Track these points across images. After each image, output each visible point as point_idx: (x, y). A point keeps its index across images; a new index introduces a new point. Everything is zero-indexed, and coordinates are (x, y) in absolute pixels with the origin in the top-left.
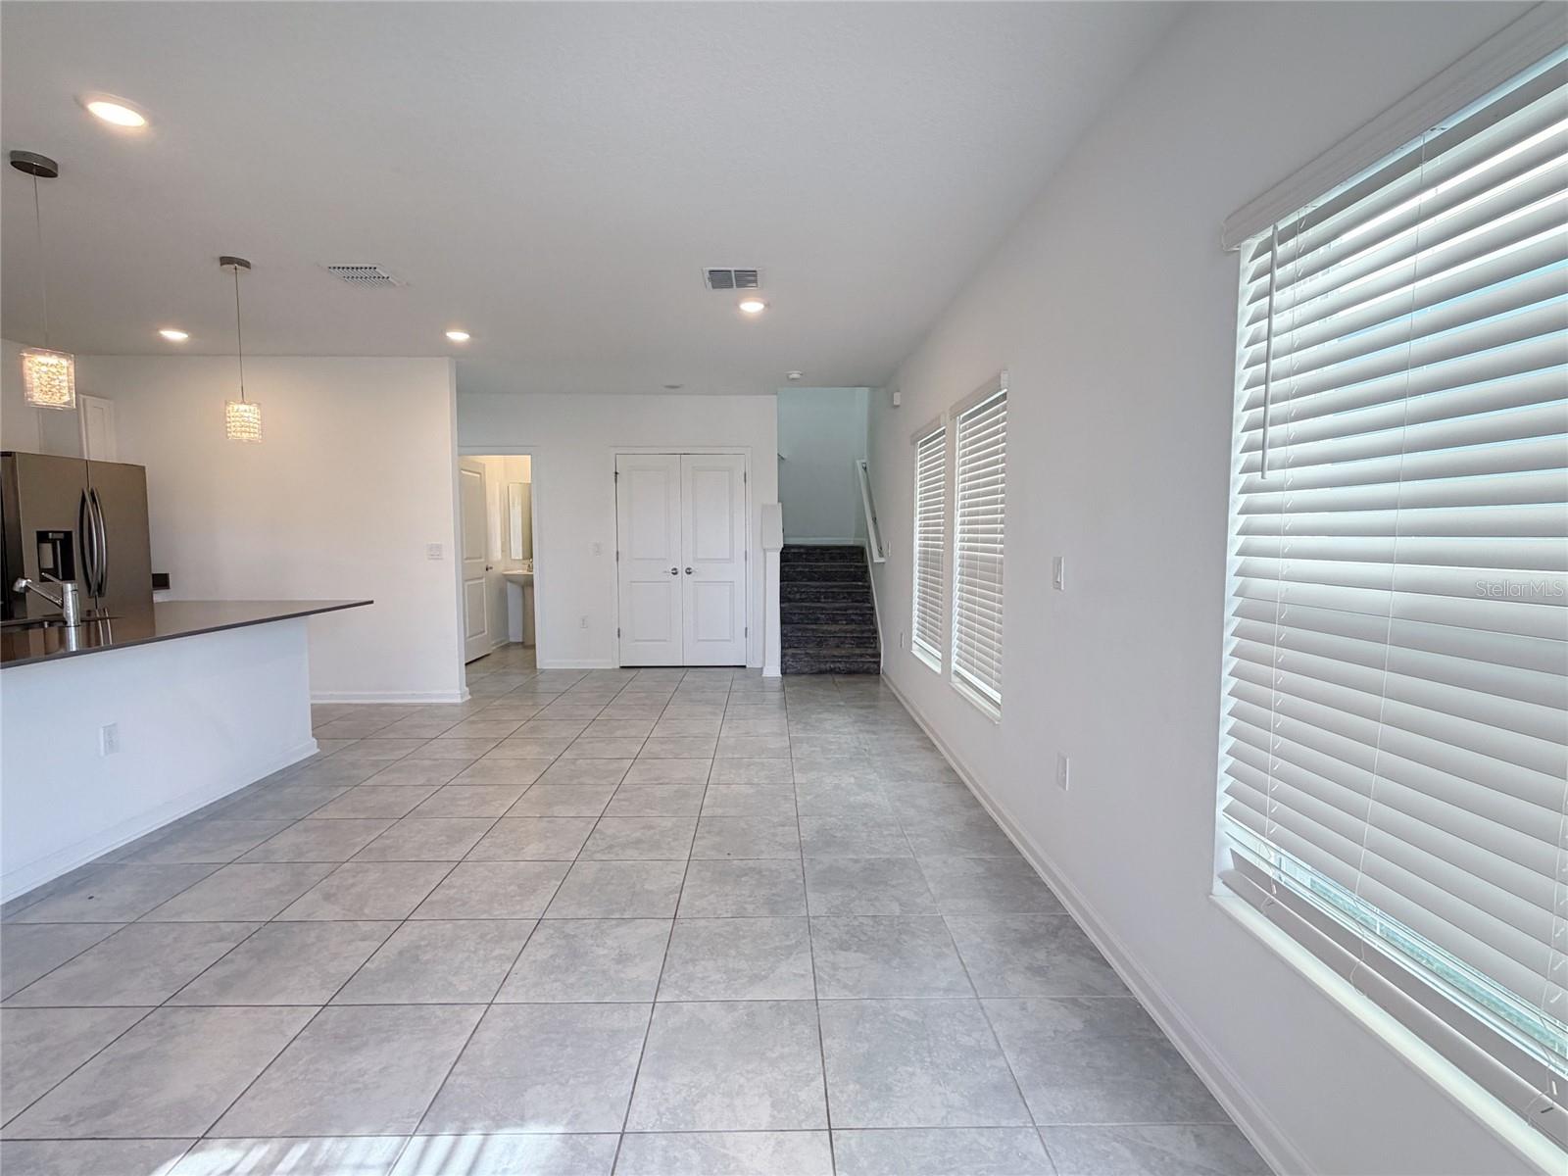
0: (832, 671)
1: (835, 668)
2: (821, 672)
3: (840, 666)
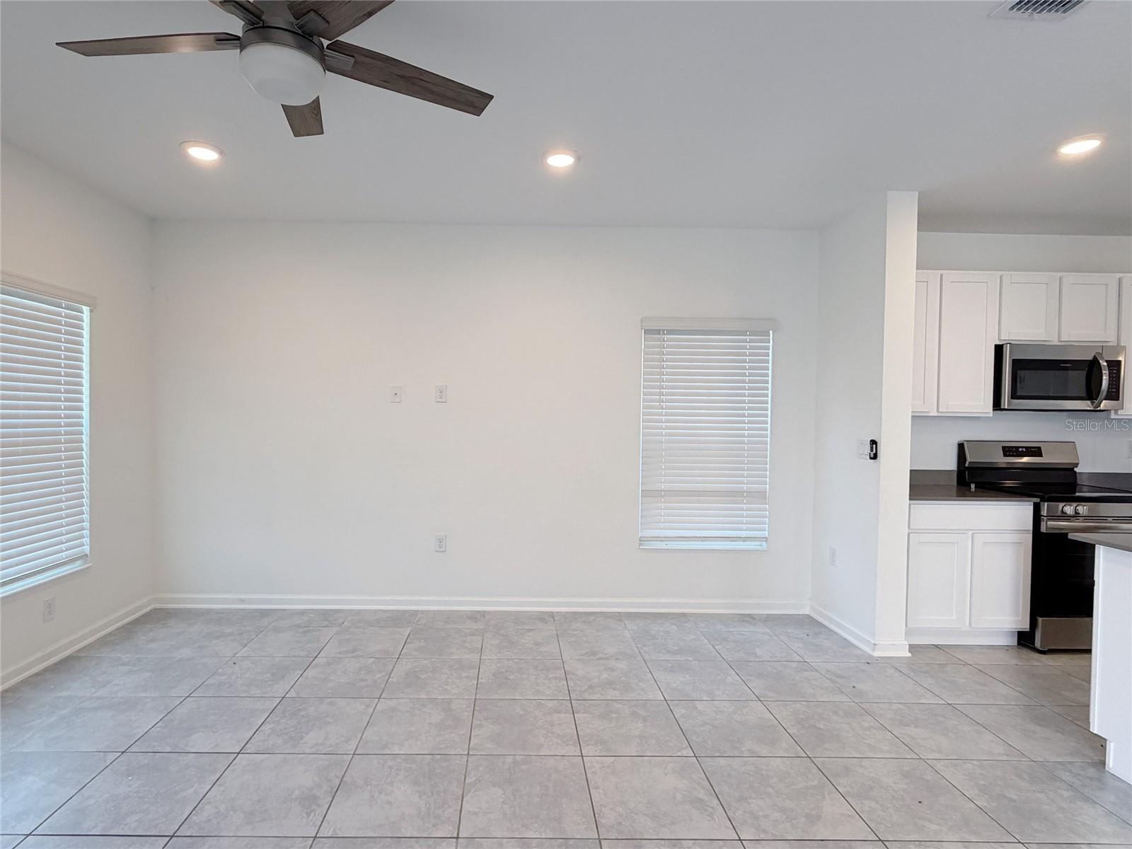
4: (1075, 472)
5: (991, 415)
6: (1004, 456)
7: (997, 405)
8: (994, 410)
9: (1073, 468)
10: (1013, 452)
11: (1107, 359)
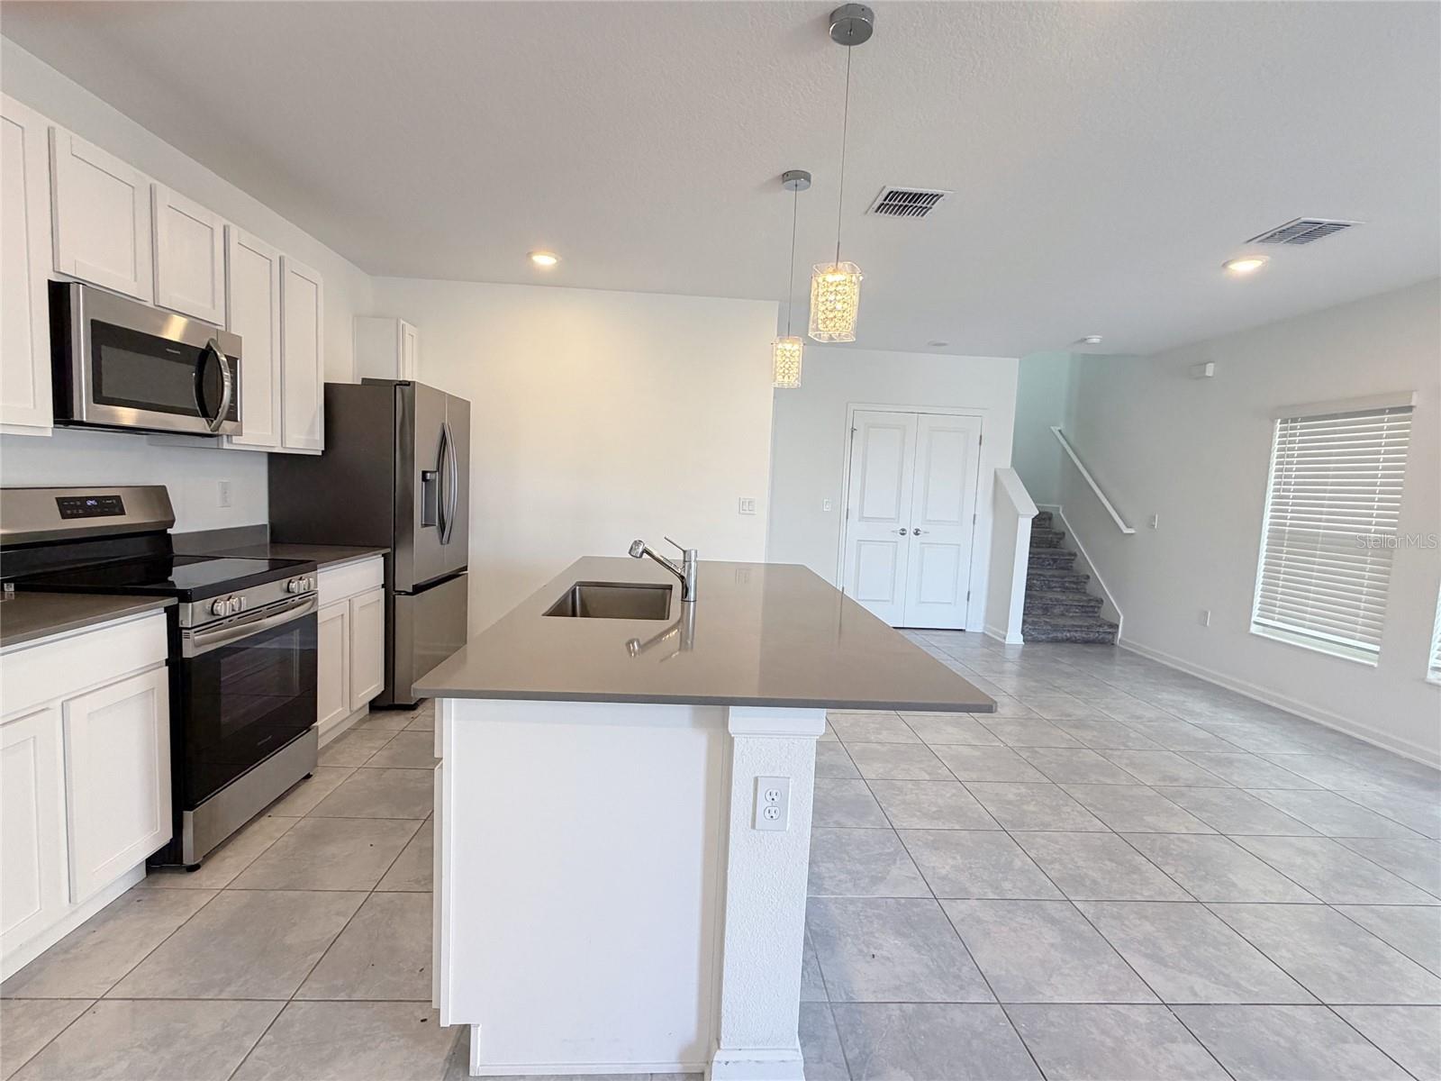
0: (1069, 640)
1: (1071, 638)
2: (1055, 641)
3: (1076, 635)
4: (170, 535)
5: (50, 434)
6: (64, 517)
7: (63, 412)
8: (55, 423)
9: (166, 530)
10: (78, 507)
11: (227, 354)
